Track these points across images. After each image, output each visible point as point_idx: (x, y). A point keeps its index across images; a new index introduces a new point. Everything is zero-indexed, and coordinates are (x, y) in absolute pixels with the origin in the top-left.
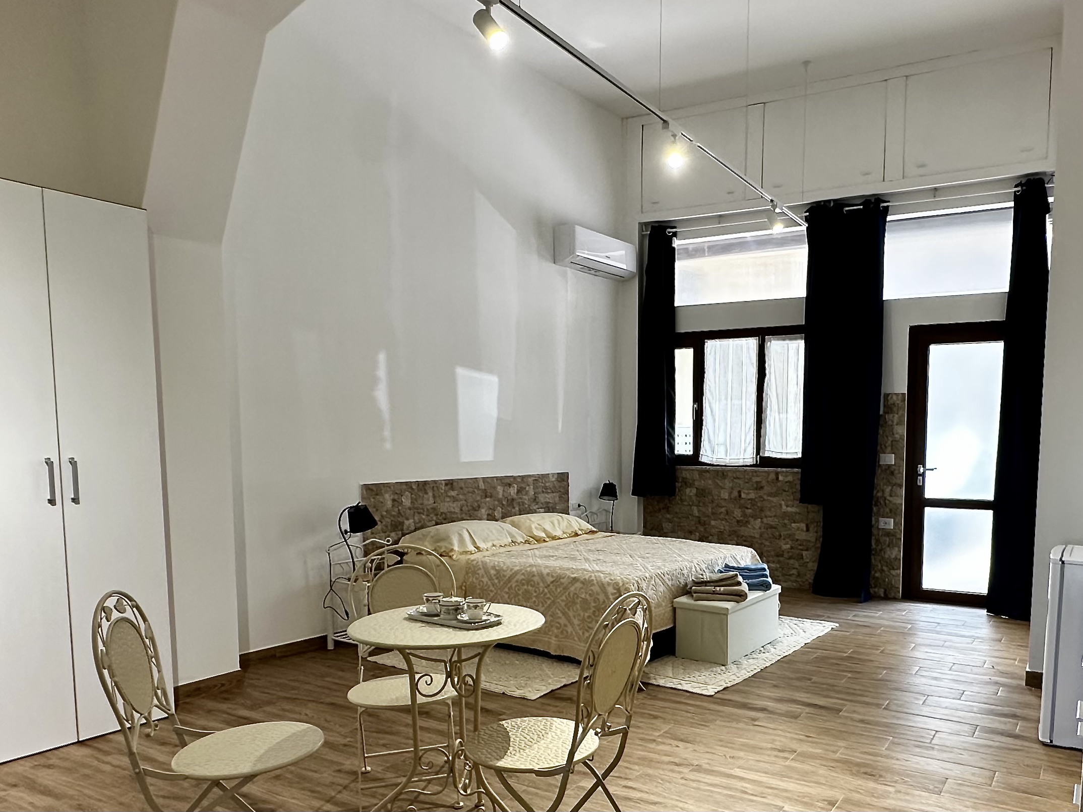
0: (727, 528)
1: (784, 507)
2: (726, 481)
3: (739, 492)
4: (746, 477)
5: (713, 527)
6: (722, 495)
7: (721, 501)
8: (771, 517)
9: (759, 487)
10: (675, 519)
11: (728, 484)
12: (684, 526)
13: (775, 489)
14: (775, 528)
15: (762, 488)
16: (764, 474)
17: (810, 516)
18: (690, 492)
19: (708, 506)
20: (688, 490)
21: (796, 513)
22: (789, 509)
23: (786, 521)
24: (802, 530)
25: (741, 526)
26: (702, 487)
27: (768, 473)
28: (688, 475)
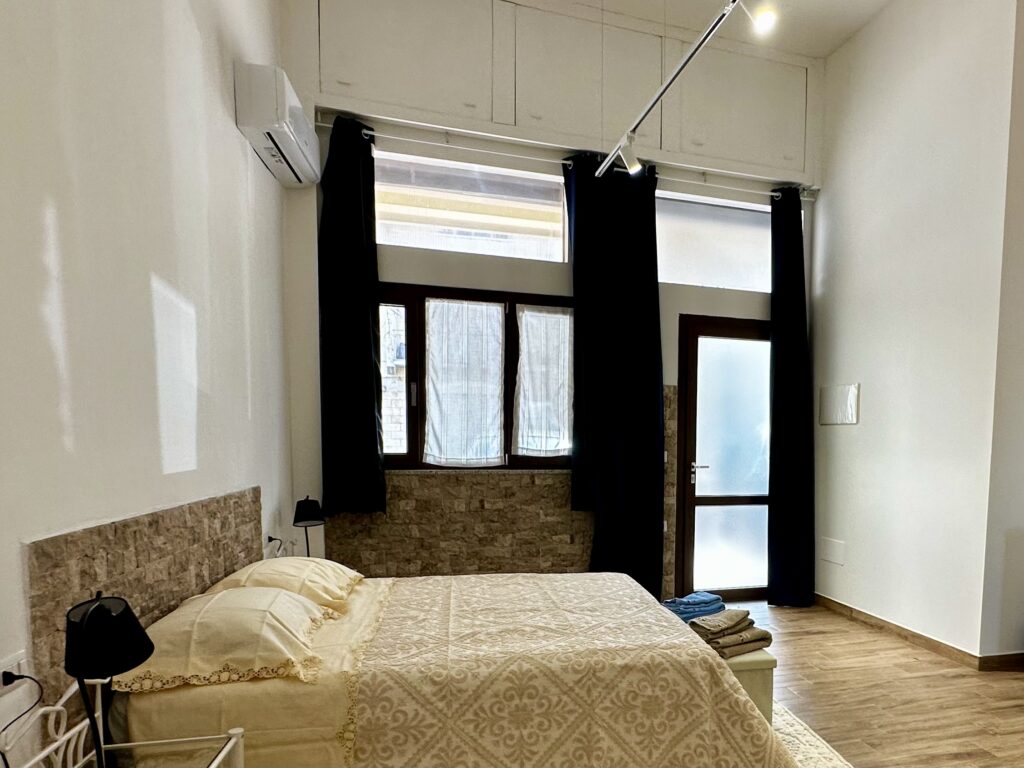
0: (464, 549)
1: (542, 517)
2: (463, 488)
3: (482, 502)
4: (491, 481)
5: (444, 550)
6: (456, 507)
7: (455, 516)
8: (525, 530)
9: (508, 494)
10: (382, 545)
11: (464, 491)
12: (399, 552)
13: (530, 495)
14: (530, 543)
15: (513, 494)
16: (515, 478)
17: (576, 524)
18: (406, 506)
19: (434, 523)
20: (402, 504)
21: (558, 523)
22: (549, 519)
23: (546, 534)
24: (566, 543)
25: (485, 546)
26: (425, 498)
27: (522, 476)
28: (402, 482)
